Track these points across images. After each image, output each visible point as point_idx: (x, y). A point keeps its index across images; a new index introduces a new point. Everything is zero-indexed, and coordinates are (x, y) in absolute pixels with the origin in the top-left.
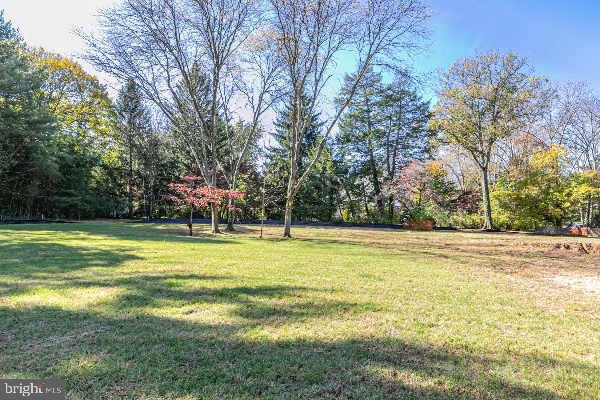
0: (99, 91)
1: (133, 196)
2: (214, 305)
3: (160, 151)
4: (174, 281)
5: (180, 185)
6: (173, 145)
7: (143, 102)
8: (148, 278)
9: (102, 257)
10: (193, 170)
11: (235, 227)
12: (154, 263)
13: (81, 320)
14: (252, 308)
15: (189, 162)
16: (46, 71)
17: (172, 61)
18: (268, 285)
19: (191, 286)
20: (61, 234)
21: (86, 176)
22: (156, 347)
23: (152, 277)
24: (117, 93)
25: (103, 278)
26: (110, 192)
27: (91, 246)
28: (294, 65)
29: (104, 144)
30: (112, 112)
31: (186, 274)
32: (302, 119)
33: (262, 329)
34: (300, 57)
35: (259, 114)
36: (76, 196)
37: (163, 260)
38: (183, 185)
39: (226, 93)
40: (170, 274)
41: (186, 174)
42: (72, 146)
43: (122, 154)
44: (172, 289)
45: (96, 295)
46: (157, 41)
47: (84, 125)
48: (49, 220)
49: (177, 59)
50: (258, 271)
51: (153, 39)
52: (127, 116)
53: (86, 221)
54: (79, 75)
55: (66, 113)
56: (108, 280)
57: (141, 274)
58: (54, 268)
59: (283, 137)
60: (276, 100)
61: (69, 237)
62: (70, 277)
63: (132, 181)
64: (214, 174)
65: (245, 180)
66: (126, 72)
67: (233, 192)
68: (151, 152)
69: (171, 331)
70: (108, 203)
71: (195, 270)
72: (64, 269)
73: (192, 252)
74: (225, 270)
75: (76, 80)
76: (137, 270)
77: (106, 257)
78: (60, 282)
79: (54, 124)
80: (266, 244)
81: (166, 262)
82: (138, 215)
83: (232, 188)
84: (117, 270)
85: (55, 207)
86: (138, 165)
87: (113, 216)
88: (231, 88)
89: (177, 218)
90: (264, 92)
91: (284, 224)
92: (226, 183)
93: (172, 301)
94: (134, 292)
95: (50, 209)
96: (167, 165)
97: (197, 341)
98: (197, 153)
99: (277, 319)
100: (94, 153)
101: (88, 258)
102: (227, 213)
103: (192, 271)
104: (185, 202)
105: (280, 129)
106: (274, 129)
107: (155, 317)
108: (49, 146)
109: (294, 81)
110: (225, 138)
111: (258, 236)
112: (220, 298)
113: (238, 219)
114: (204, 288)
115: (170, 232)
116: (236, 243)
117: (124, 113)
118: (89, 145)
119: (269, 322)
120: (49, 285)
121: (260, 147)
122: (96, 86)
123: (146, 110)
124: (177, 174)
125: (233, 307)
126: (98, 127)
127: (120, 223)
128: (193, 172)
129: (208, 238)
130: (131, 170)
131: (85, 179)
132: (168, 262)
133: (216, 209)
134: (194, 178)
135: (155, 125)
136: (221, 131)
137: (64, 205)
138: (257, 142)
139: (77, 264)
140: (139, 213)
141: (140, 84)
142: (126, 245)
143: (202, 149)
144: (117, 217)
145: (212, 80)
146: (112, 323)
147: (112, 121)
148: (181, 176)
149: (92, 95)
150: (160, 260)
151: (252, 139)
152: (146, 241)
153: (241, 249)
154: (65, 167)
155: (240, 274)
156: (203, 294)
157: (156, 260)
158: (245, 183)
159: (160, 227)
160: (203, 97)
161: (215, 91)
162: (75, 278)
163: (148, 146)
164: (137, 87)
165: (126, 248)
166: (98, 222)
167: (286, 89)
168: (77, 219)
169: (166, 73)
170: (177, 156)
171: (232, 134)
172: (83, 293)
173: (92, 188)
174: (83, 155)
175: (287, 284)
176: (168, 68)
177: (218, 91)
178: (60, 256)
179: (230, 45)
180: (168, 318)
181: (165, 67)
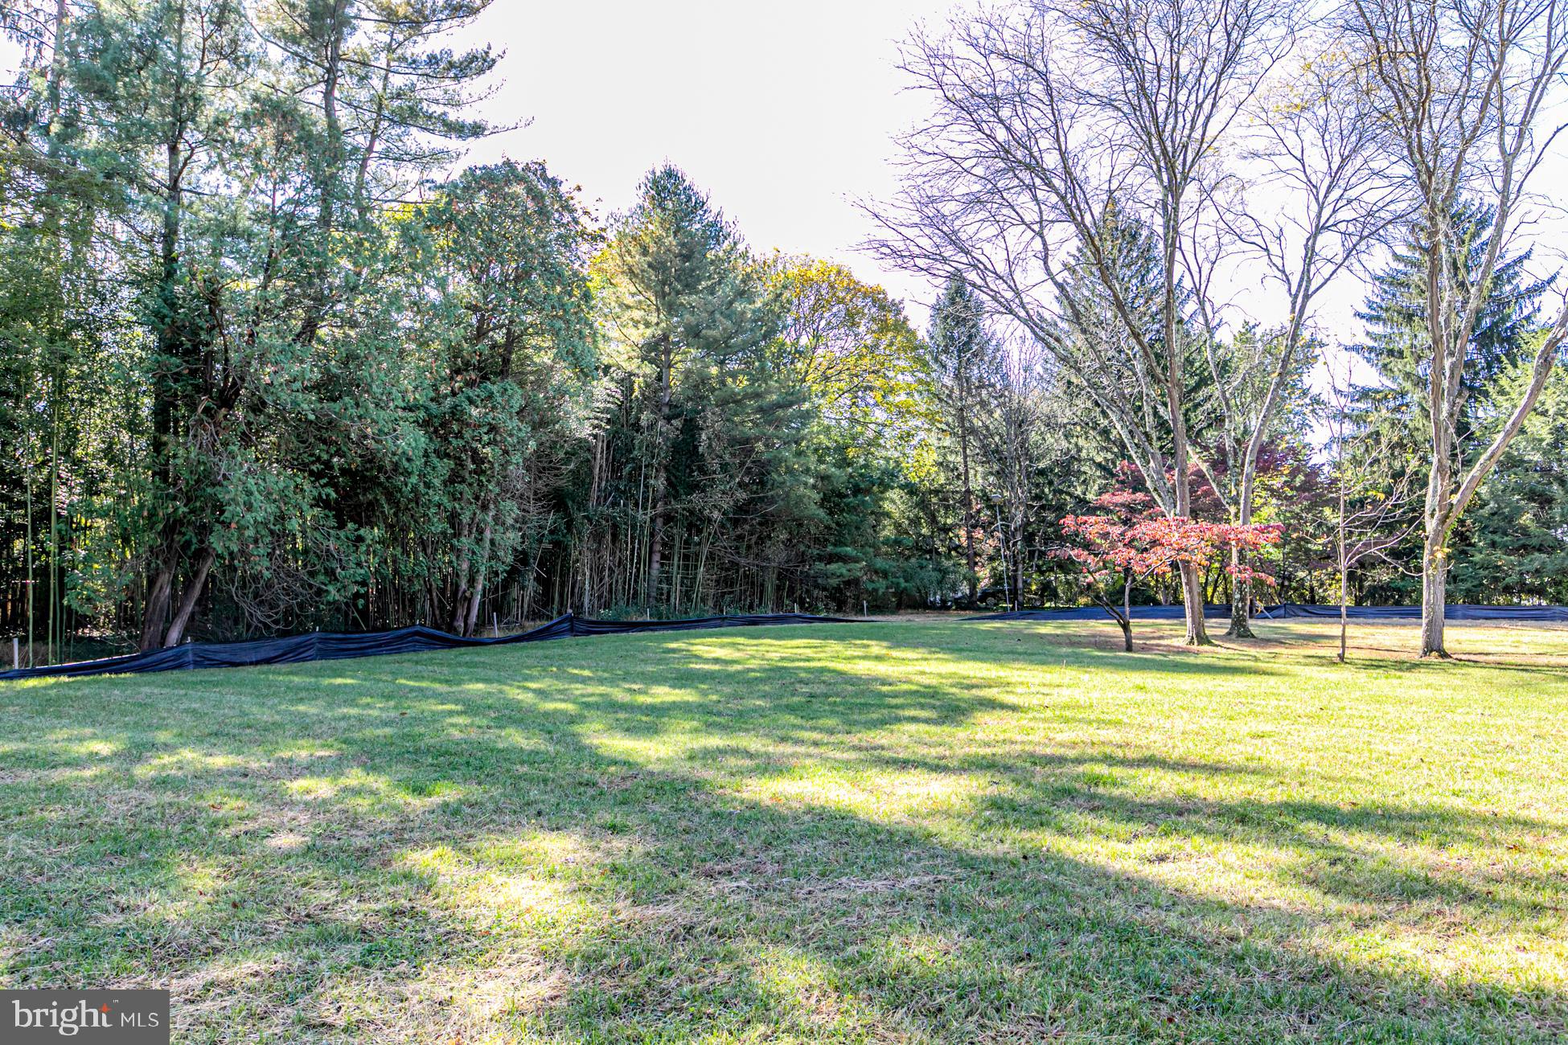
0: (890, 316)
1: (976, 554)
2: (1225, 846)
3: (1034, 437)
4: (1101, 769)
5: (1093, 519)
6: (1065, 416)
7: (986, 323)
8: (1036, 760)
9: (922, 700)
10: (1122, 477)
11: (1255, 626)
12: (1045, 720)
13: (899, 846)
14: (1349, 869)
15: (1110, 456)
16: (786, 294)
17: (1054, 207)
18: (1390, 801)
19: (1152, 788)
20: (834, 646)
21: (873, 513)
22: (1081, 938)
23: (1045, 756)
24: (929, 312)
25: (934, 752)
26: (925, 549)
27: (896, 674)
28: (1419, 129)
29: (907, 436)
30: (918, 359)
31: (1132, 754)
32: (1462, 285)
33: (1391, 936)
34: (1437, 96)
35: (1307, 297)
36: (856, 560)
37: (1068, 713)
38: (1099, 519)
39: (1201, 256)
40: (1089, 751)
41: (1102, 490)
42: (841, 449)
43: (944, 455)
44: (1101, 790)
45: (922, 791)
46: (1014, 166)
47: (863, 399)
48: (808, 615)
49: (1063, 198)
50: (1350, 757)
51: (1002, 165)
52: (952, 363)
53: (880, 618)
54: (848, 290)
55: (827, 379)
56: (944, 757)
57: (1018, 747)
58: (830, 722)
59: (1391, 353)
60: (1362, 246)
61: (850, 652)
62: (864, 744)
63: (972, 517)
64: (1182, 483)
65: (1273, 492)
66: (945, 260)
67: (1239, 528)
68: (1012, 442)
69: (1114, 903)
70: (923, 573)
71: (1156, 744)
72: (850, 725)
73: (1139, 696)
74: (1242, 748)
75: (841, 301)
76: (1008, 736)
77: (932, 701)
78: (846, 756)
79: (806, 406)
80: (1362, 676)
81: (1074, 720)
82: (991, 600)
83: (1236, 516)
84: (961, 733)
85: (817, 586)
86: (984, 478)
87: (933, 603)
88: (1213, 241)
89: (1086, 605)
90: (1319, 229)
91: (1419, 615)
92: (1218, 505)
93: (1106, 824)
94: (1007, 790)
95: (808, 591)
96: (1052, 471)
97: (1192, 941)
98: (1131, 432)
99: (1439, 912)
100: (887, 459)
101: (894, 701)
102: (1226, 589)
103: (1148, 748)
104: (1105, 563)
105: (1378, 329)
106: (1360, 332)
107: (1069, 861)
108: (799, 454)
109: (1424, 176)
110: (1203, 382)
111: (1333, 653)
112: (1239, 828)
113: (1260, 606)
114: (1187, 797)
115: (1073, 641)
116: (1265, 673)
117: (943, 357)
118: (873, 443)
119: (1413, 917)
120: (827, 759)
121: (1314, 391)
122: (882, 308)
123: (994, 342)
124: (1079, 492)
125: (1287, 856)
126: (891, 398)
127: (951, 621)
128: (1123, 482)
129: (1178, 658)
130: (968, 491)
131: (872, 520)
132: (1080, 721)
133: (1194, 578)
134: (1125, 497)
135: (1016, 375)
136: (1192, 364)
137: (834, 582)
138: (1305, 377)
139: (875, 716)
140: (993, 595)
141: (979, 282)
142: (972, 674)
143: (1143, 418)
144: (944, 607)
145: (1160, 231)
146: (969, 863)
147: (920, 381)
148: (1090, 496)
149: (875, 327)
150: (1057, 713)
151: (1290, 373)
152: (1017, 665)
153: (1282, 690)
154: (832, 499)
155: (1295, 764)
156: (1189, 811)
157: (1049, 713)
158: (1274, 501)
159: (1047, 628)
160: (1134, 281)
161: (1171, 260)
162: (875, 748)
163: (1003, 430)
164: (969, 289)
165: (974, 681)
166: (905, 618)
167: (1392, 207)
168: (861, 611)
169: (1038, 239)
170: (1076, 445)
171: (1224, 367)
172: (896, 782)
173: (886, 542)
174: (866, 466)
175: (1459, 804)
176: (1042, 228)
177: (1178, 256)
178: (837, 695)
179: (1205, 125)
180: (1102, 867)
181: (1036, 227)
